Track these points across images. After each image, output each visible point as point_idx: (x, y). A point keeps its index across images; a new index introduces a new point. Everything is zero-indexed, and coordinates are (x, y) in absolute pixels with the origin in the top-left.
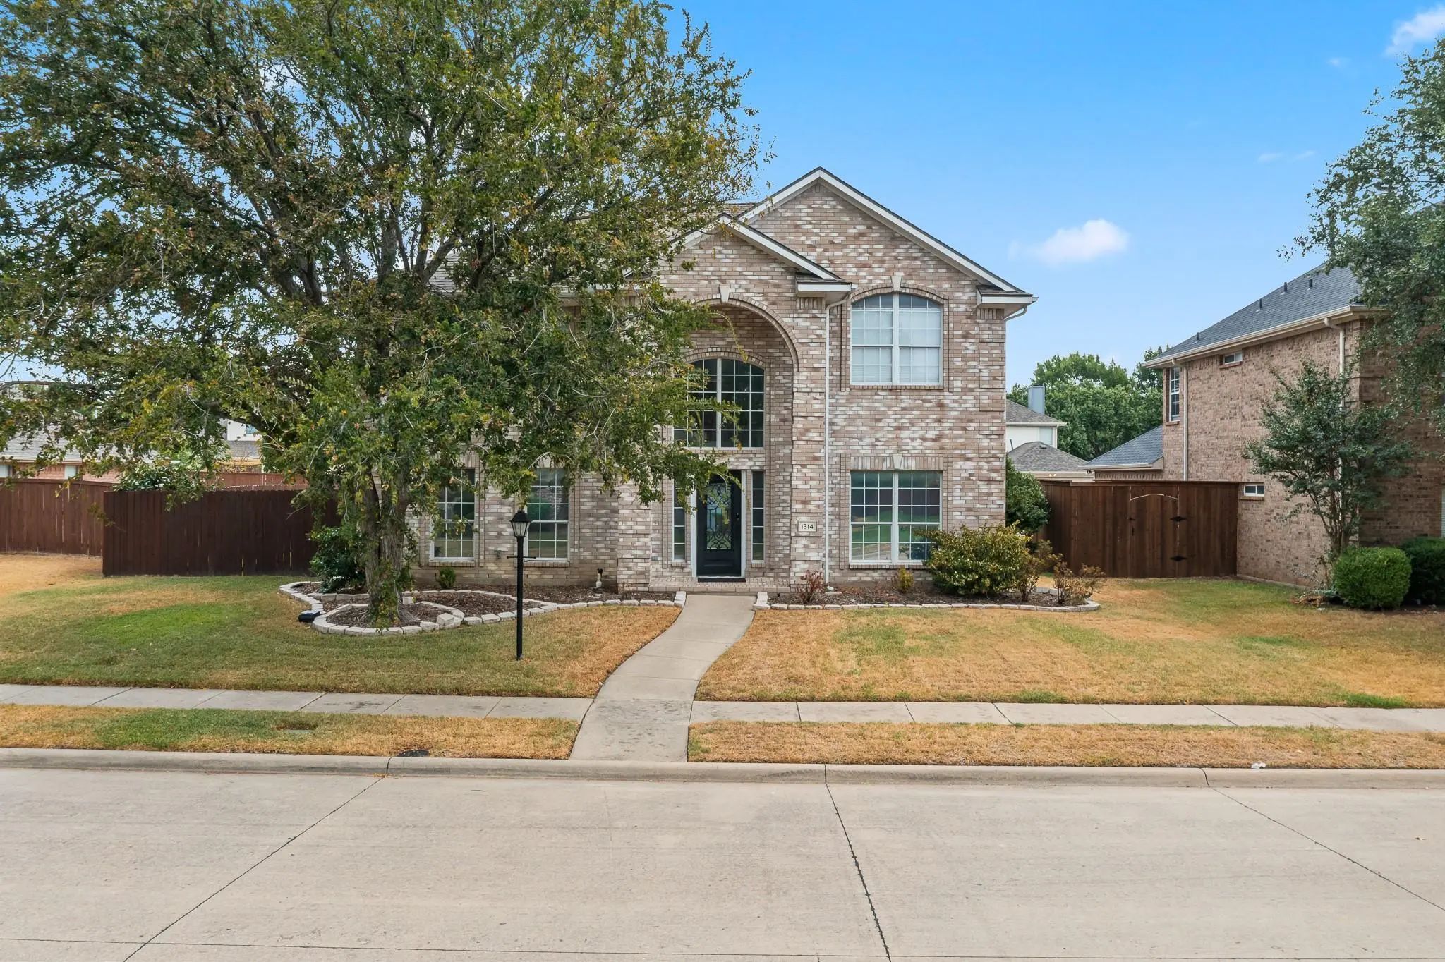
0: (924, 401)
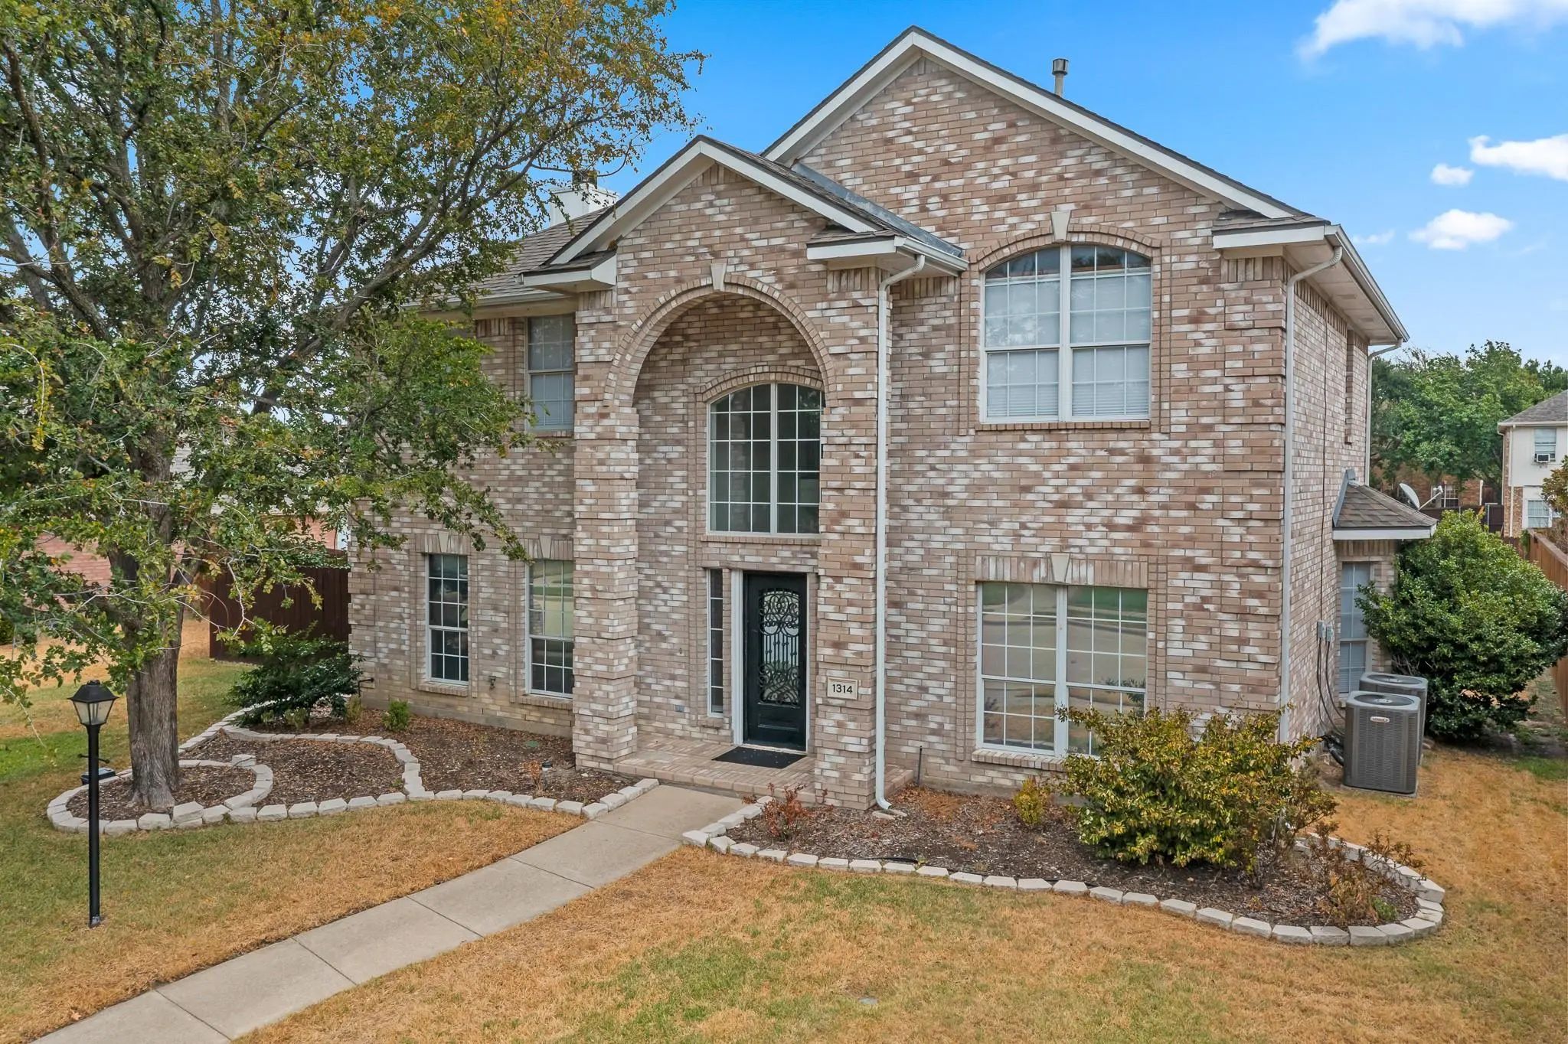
0: (1112, 452)
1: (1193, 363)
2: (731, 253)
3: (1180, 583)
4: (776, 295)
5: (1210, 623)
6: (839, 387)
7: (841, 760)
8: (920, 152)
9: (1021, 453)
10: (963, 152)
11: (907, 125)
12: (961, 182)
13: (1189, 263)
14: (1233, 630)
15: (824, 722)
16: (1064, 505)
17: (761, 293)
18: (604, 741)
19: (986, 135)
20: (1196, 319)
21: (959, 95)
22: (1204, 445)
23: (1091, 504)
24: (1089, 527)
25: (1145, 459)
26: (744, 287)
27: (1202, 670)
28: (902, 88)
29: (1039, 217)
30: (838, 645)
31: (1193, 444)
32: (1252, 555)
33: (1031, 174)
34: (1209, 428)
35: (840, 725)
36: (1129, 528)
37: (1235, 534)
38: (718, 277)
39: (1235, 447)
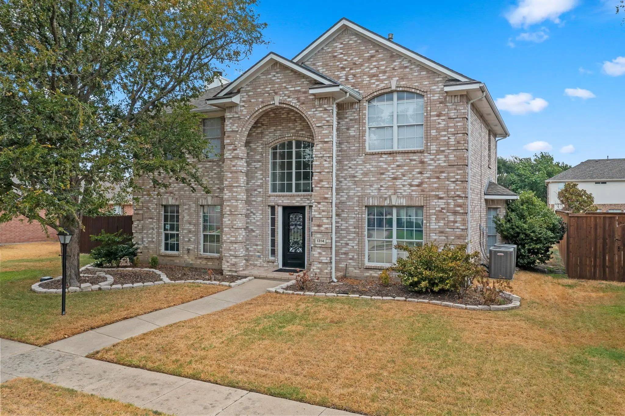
0: (411, 160)
1: (438, 130)
2: (281, 93)
3: (434, 203)
4: (297, 107)
5: (444, 216)
6: (320, 137)
7: (320, 266)
8: (346, 60)
9: (381, 162)
10: (360, 60)
11: (341, 51)
12: (360, 70)
13: (436, 97)
14: (452, 218)
15: (314, 253)
16: (395, 179)
17: (292, 106)
18: (234, 265)
19: (368, 55)
20: (439, 115)
21: (359, 41)
22: (442, 157)
23: (404, 178)
24: (404, 186)
25: (422, 162)
26: (286, 104)
27: (441, 232)
28: (340, 39)
29: (386, 82)
30: (319, 226)
31: (438, 157)
32: (458, 193)
33: (384, 68)
34: (443, 151)
35: (320, 253)
36: (418, 186)
37: (452, 186)
38: (277, 101)
39: (452, 157)
